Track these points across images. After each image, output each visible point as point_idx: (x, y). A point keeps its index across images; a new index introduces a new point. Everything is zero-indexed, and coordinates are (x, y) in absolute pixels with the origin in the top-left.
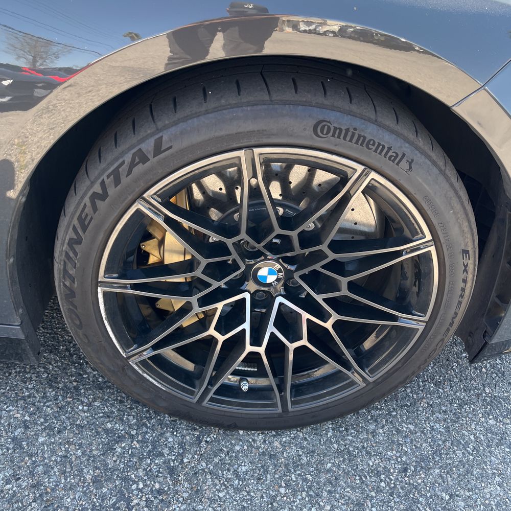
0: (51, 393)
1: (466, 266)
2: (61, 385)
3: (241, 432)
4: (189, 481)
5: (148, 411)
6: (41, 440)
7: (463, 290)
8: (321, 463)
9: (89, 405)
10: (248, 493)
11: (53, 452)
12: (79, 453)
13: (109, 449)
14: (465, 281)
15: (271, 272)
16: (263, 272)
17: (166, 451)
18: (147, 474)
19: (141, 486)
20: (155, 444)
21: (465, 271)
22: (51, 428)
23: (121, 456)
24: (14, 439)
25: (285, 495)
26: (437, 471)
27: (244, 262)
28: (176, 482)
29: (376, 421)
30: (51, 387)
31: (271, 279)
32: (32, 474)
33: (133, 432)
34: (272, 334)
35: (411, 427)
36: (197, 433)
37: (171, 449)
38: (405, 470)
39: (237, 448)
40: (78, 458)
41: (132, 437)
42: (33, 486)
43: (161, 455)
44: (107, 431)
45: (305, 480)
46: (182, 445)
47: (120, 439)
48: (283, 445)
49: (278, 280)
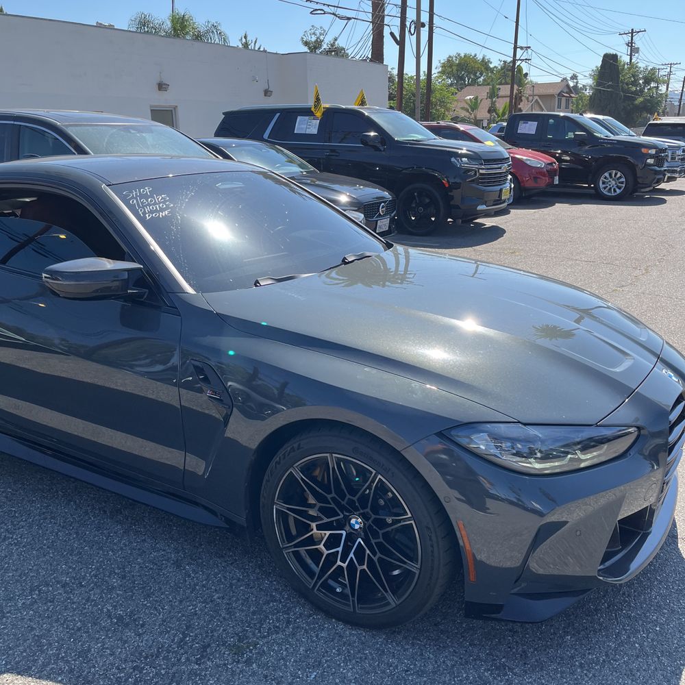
0: (258, 571)
1: (430, 537)
2: (264, 569)
3: (334, 620)
4: (293, 629)
5: (296, 595)
6: (241, 588)
7: (432, 552)
8: (363, 649)
9: (271, 582)
10: (316, 645)
11: (243, 595)
12: (254, 599)
13: (268, 603)
14: (432, 546)
15: (357, 523)
16: (353, 521)
17: (292, 614)
18: (277, 619)
19: (271, 621)
20: (289, 609)
21: (431, 539)
22: (248, 585)
23: (271, 607)
24: (231, 583)
25: (334, 653)
26: (425, 679)
27: (343, 513)
28: (287, 627)
29: (413, 645)
30: (259, 568)
31: (357, 527)
32: (230, 599)
33: (283, 600)
34: (352, 558)
35: (431, 656)
36: (311, 612)
37: (295, 614)
38: (407, 671)
39: (326, 626)
40: (252, 601)
41: (281, 602)
42: (228, 604)
43: (289, 614)
44: (271, 595)
45: (349, 652)
46: (301, 614)
47: (275, 601)
48: (351, 634)
49: (360, 528)
